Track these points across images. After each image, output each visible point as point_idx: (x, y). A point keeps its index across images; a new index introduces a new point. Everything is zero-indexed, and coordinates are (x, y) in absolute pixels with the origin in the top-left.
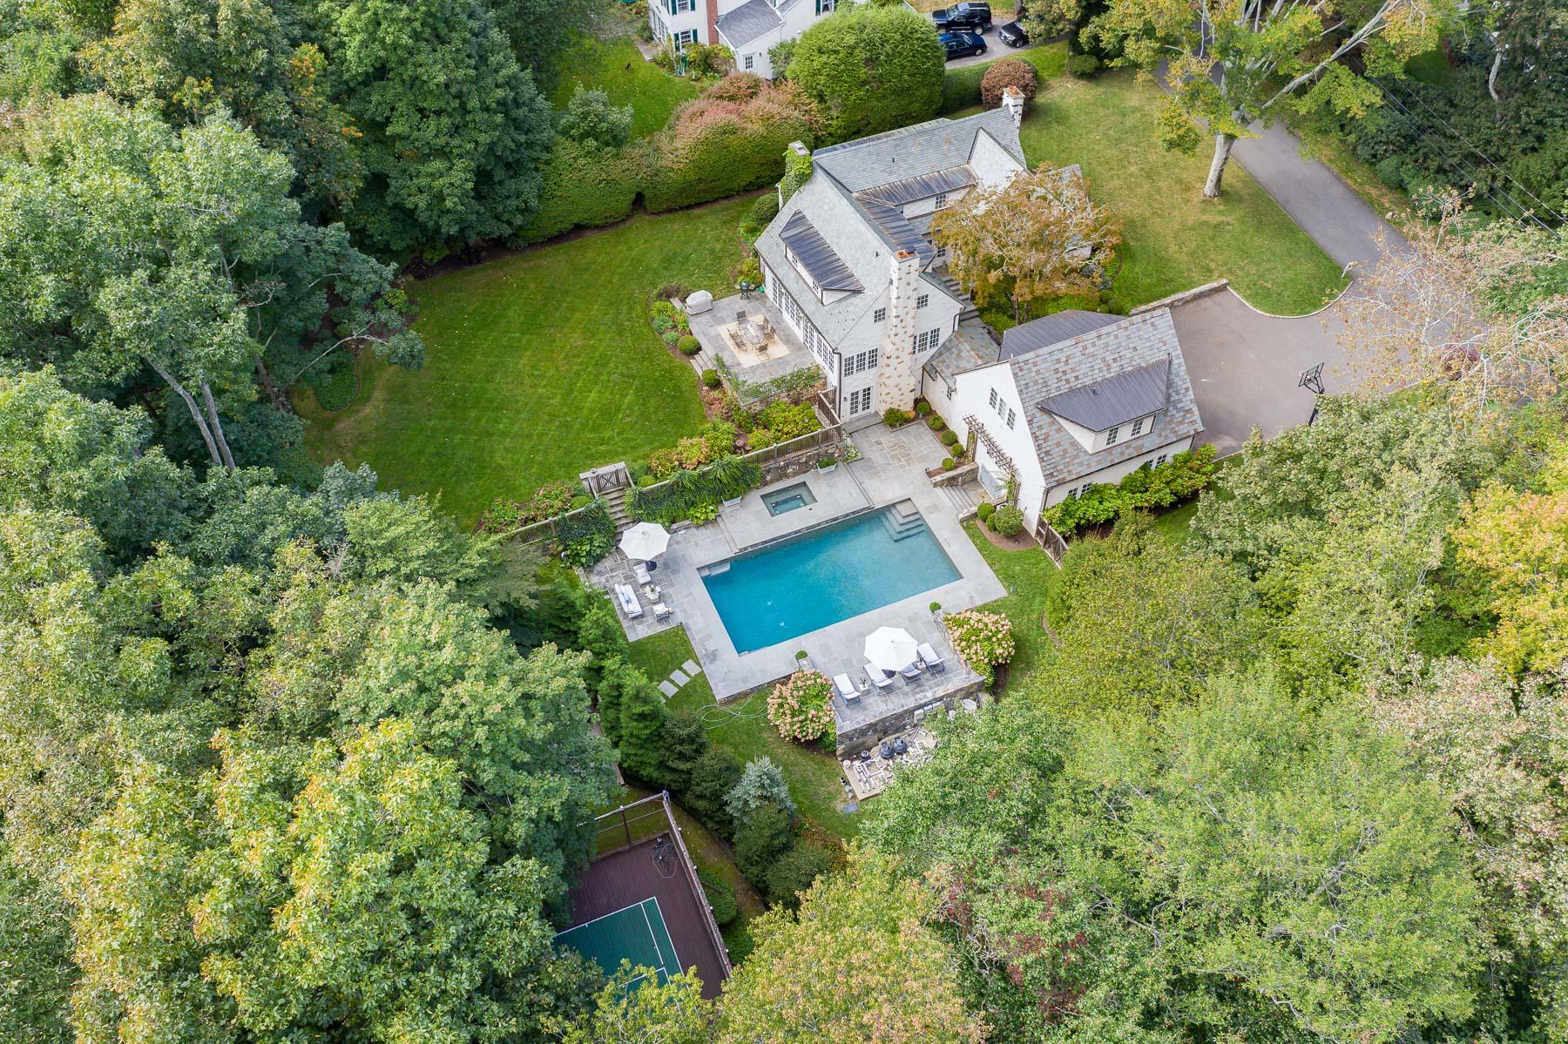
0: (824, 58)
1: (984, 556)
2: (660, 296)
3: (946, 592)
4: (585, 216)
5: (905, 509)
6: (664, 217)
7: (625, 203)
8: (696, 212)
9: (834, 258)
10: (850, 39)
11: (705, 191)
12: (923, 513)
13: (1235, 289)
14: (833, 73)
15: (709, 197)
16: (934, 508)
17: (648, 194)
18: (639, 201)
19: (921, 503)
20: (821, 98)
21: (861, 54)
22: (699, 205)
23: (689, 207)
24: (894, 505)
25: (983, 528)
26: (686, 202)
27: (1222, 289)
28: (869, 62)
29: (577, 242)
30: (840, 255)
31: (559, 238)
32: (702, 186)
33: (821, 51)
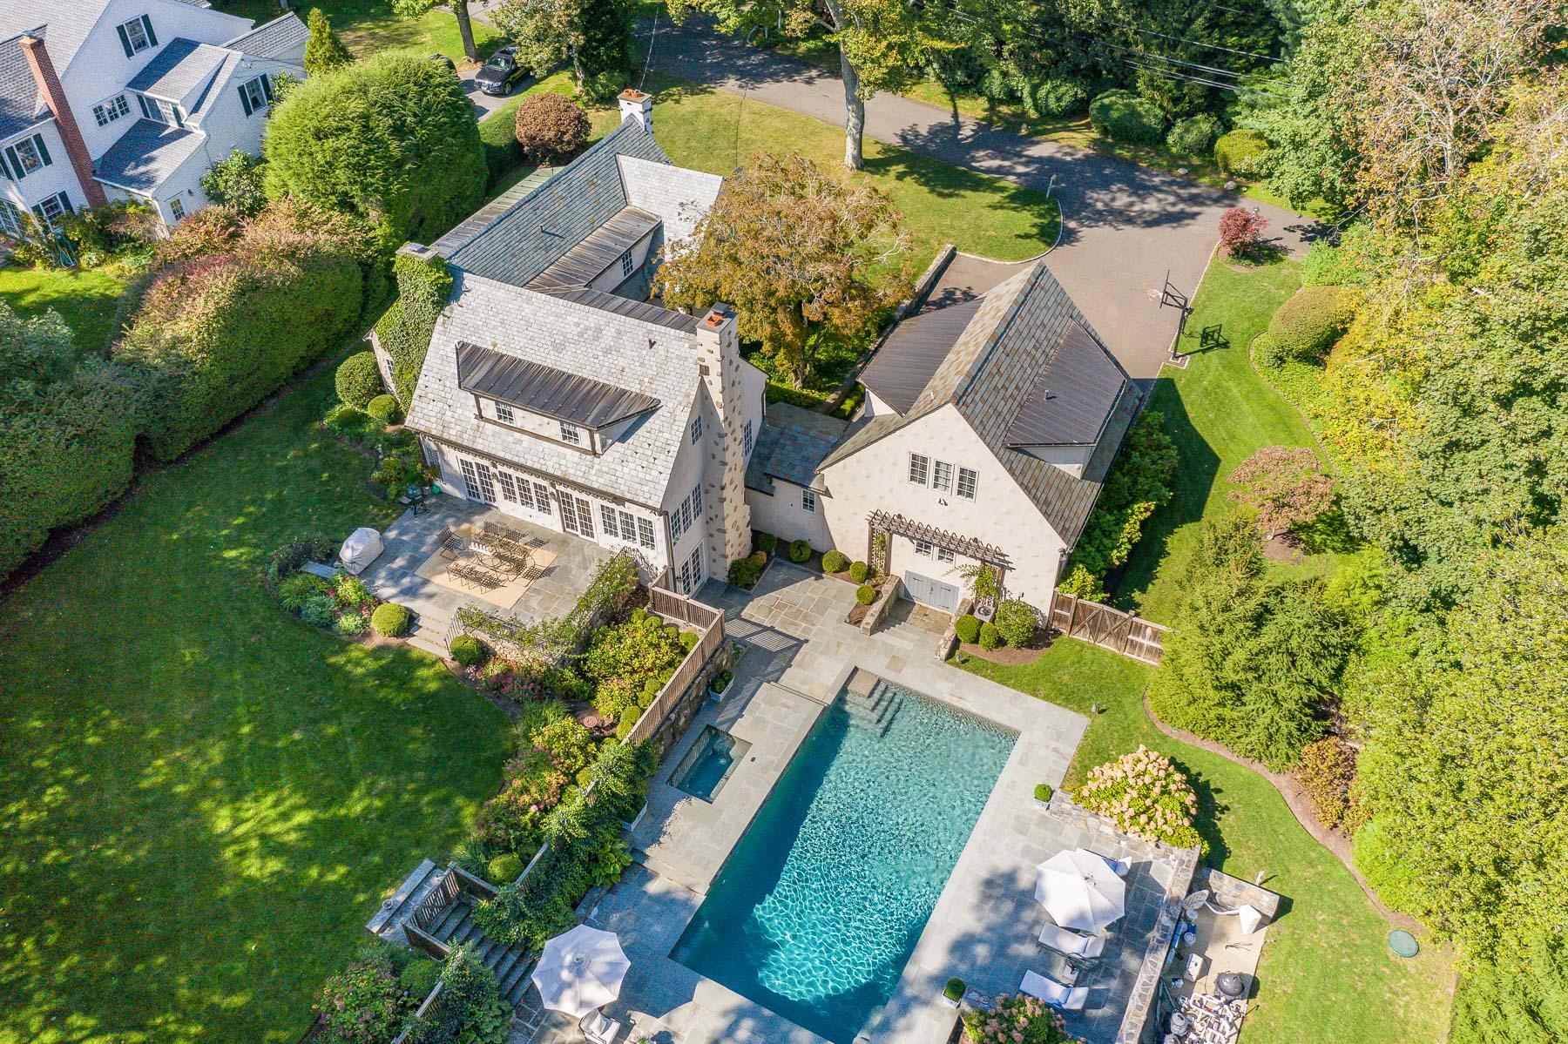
0: (330, 143)
1: (1014, 687)
2: (283, 571)
3: (1021, 762)
4: (65, 508)
5: (860, 686)
6: (192, 461)
7: (122, 460)
8: (237, 434)
9: (573, 382)
10: (356, 106)
11: (243, 394)
12: (890, 676)
13: (965, 251)
14: (354, 160)
15: (250, 403)
16: (896, 661)
17: (157, 430)
18: (145, 452)
19: (876, 665)
20: (346, 204)
21: (382, 125)
22: (237, 421)
23: (225, 430)
24: (844, 690)
25: (979, 651)
26: (218, 424)
27: (952, 256)
28: (399, 131)
29: (65, 559)
30: (585, 374)
31: (33, 564)
32: (237, 388)
33: (320, 135)
